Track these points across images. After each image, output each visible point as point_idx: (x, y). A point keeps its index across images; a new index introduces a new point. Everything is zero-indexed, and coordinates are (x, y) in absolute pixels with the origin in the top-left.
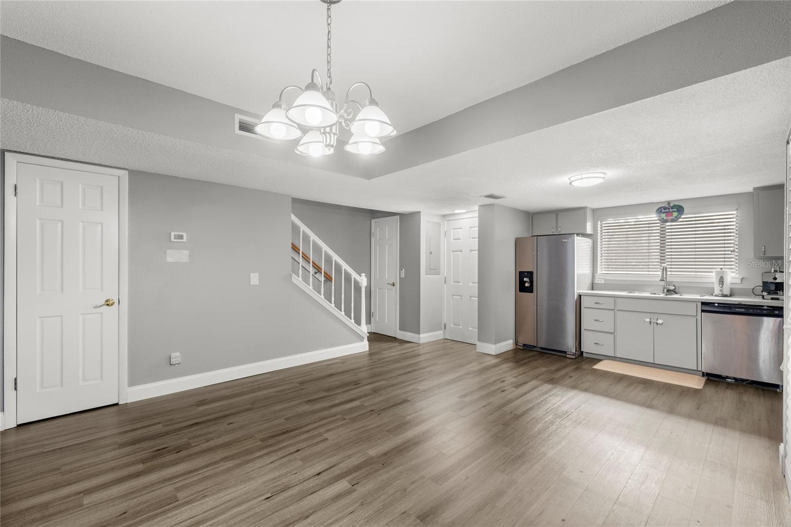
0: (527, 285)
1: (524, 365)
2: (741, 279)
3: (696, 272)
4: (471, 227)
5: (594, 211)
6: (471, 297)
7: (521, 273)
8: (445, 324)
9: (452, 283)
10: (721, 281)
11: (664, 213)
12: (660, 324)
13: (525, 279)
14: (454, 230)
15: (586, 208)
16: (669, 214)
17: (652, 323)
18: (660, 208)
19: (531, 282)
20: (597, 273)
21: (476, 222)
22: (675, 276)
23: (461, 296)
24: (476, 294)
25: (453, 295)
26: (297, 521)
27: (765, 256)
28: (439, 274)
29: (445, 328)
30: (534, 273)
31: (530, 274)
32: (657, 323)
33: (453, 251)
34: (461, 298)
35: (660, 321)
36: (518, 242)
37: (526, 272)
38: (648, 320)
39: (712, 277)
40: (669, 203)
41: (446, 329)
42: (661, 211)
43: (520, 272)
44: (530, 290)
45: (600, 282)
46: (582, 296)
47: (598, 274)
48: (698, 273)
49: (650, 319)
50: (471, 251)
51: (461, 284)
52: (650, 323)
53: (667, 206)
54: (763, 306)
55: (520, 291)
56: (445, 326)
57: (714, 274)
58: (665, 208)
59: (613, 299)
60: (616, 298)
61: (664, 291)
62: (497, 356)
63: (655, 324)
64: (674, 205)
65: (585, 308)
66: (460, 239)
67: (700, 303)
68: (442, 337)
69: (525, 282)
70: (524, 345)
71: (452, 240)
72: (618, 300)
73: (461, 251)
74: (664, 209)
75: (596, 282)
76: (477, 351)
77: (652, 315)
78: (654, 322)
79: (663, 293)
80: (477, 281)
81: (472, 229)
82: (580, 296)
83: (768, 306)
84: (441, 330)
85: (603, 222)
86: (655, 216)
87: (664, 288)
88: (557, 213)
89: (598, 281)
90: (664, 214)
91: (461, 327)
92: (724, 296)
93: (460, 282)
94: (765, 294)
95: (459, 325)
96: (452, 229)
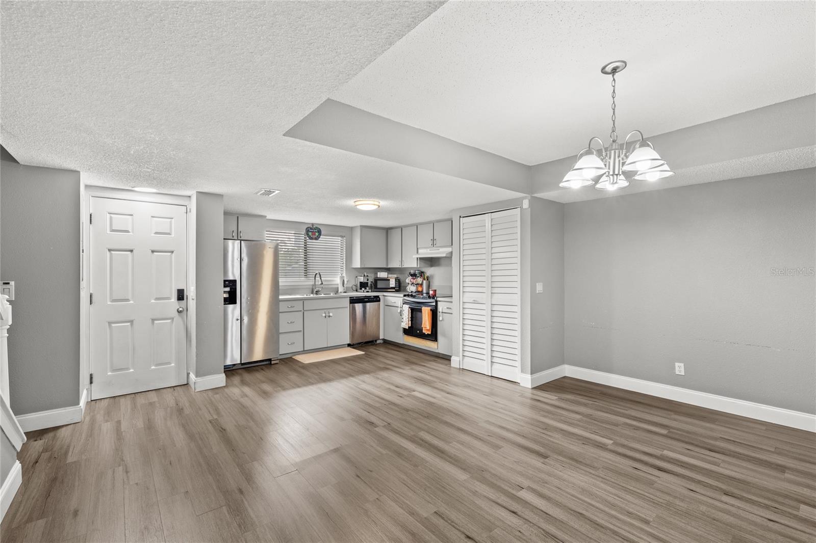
2: (347, 281)
4: (153, 217)
6: (153, 320)
8: (91, 374)
9: (109, 303)
10: (343, 283)
11: (310, 232)
12: (331, 316)
14: (112, 215)
16: (314, 233)
18: (308, 227)
23: (132, 322)
25: (110, 323)
26: (589, 520)
27: (364, 267)
29: (92, 382)
30: (237, 282)
31: (233, 283)
33: (110, 250)
34: (132, 325)
35: (331, 314)
37: (228, 281)
38: (324, 315)
40: (313, 224)
41: (94, 384)
42: (309, 230)
50: (153, 252)
51: (131, 302)
52: (325, 317)
53: (312, 227)
56: (91, 378)
59: (301, 302)
60: (304, 301)
63: (328, 317)
64: (316, 227)
66: (128, 231)
67: (349, 298)
71: (108, 232)
73: (132, 251)
74: (311, 229)
77: (323, 311)
81: (155, 219)
83: (373, 296)
84: (84, 388)
88: (238, 216)
91: (132, 370)
92: (345, 292)
93: (128, 300)
94: (363, 289)
95: (128, 369)
96: (109, 213)
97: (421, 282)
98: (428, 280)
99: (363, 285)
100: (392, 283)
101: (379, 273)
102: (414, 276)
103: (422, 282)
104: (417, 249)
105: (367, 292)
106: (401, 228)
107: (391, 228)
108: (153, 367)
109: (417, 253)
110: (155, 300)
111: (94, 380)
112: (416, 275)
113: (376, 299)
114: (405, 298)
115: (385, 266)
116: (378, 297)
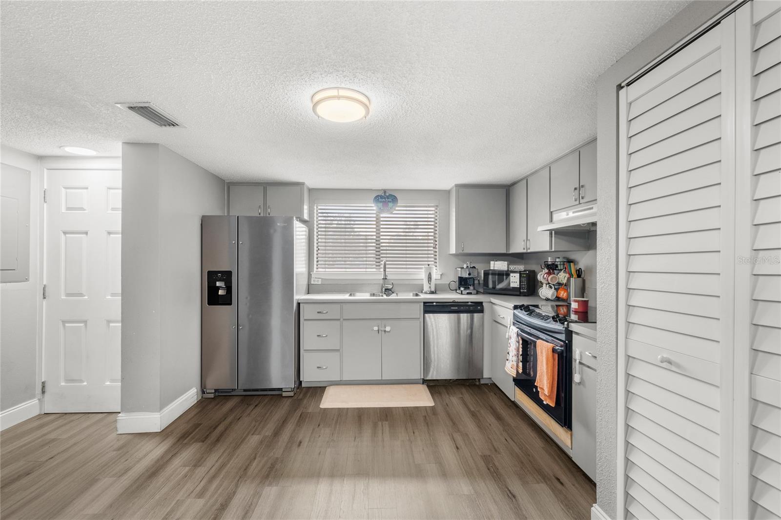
0: (221, 292)
1: (218, 440)
2: (441, 275)
3: (406, 268)
4: (110, 188)
5: (311, 190)
6: (108, 322)
7: (210, 274)
8: (43, 383)
9: (63, 297)
10: (430, 278)
11: (381, 202)
12: (387, 332)
13: (218, 284)
14: (68, 190)
15: (302, 184)
16: (385, 203)
17: (380, 331)
18: (378, 196)
19: (229, 289)
20: (313, 272)
21: (117, 178)
22: (393, 274)
23: (85, 322)
24: (118, 315)
25: (64, 322)
27: (464, 252)
28: (27, 280)
29: (43, 392)
30: (233, 273)
31: (227, 276)
32: (385, 331)
33: (65, 233)
34: (86, 325)
35: (388, 329)
36: (206, 223)
37: (219, 272)
38: (376, 328)
39: (422, 275)
40: (385, 191)
41: (46, 394)
42: (378, 199)
43: (209, 272)
44: (227, 300)
45: (316, 283)
46: (301, 304)
47: (315, 272)
48: (408, 270)
49: (378, 327)
50: (109, 233)
51: (85, 298)
53: (383, 195)
54: (468, 302)
55: (209, 304)
56: (43, 387)
57: (423, 270)
58: (381, 197)
59: (338, 306)
60: (342, 304)
61: (382, 290)
62: (165, 433)
63: (383, 333)
64: (390, 195)
65: (305, 320)
66: (83, 209)
67: (423, 304)
68: (36, 413)
69: (218, 288)
70: (216, 391)
71: (64, 210)
72: (344, 306)
73: (86, 233)
75: (312, 283)
76: (119, 432)
77: (379, 322)
78: (381, 331)
79: (382, 292)
80: (120, 291)
81: (112, 191)
82: (299, 304)
83: (471, 302)
84: (32, 397)
85: (319, 207)
86: (373, 205)
87: (382, 287)
88: (266, 186)
89: (314, 281)
90: (381, 204)
91: (85, 384)
92: (432, 293)
93: (81, 295)
94: (462, 289)
95: (81, 381)
96: (64, 188)
97: (565, 281)
98: (579, 276)
99: (463, 283)
100: (514, 281)
101: (492, 263)
102: (552, 268)
103: (569, 280)
104: (551, 213)
105: (468, 294)
106: (526, 179)
107: (514, 184)
108: (108, 383)
109: (551, 221)
110: (111, 296)
111: (47, 389)
112: (557, 266)
113: (477, 308)
114: (517, 312)
115: (504, 251)
116: (480, 304)
